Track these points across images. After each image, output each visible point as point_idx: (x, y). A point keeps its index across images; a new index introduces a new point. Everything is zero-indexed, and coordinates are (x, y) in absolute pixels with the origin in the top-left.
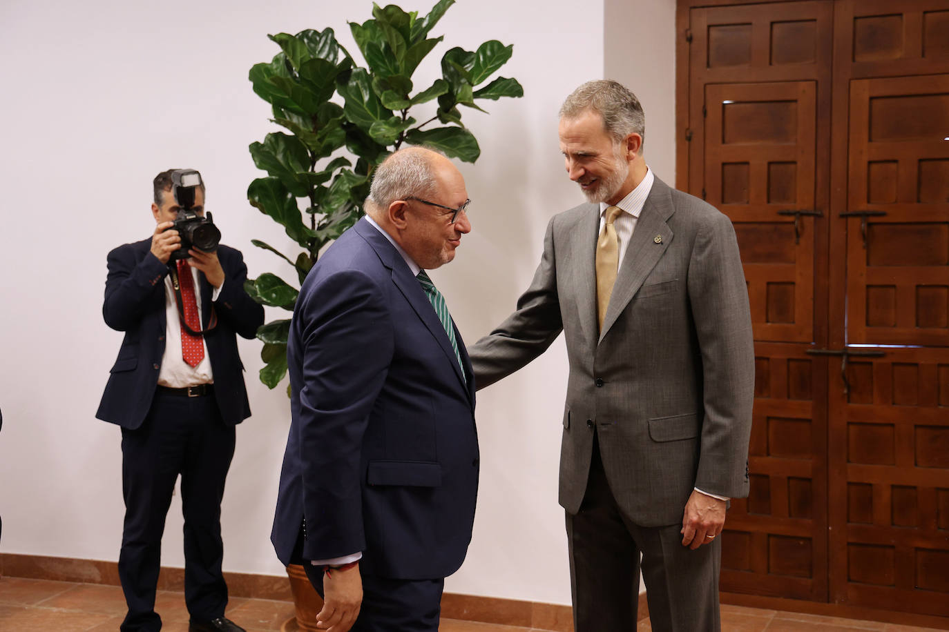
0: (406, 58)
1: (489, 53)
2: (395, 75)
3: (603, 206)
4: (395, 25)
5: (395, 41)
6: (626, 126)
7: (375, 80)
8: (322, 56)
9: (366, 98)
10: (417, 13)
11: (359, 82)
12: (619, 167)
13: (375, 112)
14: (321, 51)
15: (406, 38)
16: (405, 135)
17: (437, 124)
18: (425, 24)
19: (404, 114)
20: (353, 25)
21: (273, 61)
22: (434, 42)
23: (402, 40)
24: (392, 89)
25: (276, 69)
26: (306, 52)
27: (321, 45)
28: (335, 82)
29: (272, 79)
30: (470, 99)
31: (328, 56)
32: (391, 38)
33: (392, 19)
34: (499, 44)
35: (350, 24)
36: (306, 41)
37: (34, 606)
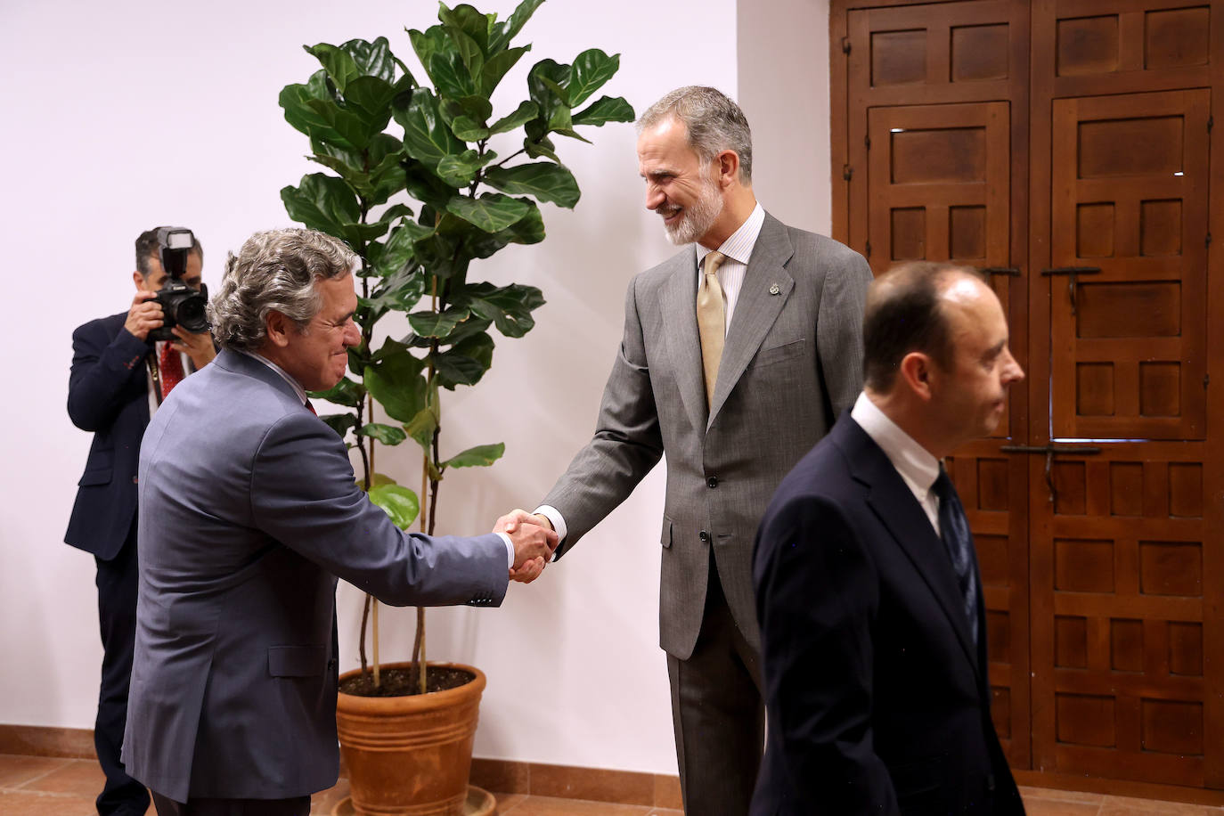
0: (483, 73)
1: (588, 66)
2: (468, 96)
3: (702, 252)
4: (468, 32)
5: (468, 51)
6: (721, 141)
7: (443, 104)
8: (374, 73)
9: (432, 127)
10: (496, 15)
11: (422, 106)
13: (443, 145)
14: (371, 68)
15: (483, 48)
16: (482, 173)
17: (525, 159)
18: (506, 30)
19: (482, 147)
20: (412, 33)
21: (310, 81)
22: (519, 52)
23: (477, 50)
24: (465, 113)
25: (314, 92)
26: (353, 69)
27: (372, 60)
28: (390, 107)
29: (310, 104)
30: (567, 125)
31: (381, 73)
32: (463, 48)
33: (464, 24)
34: (602, 54)
35: (409, 31)
36: (352, 54)
37: (13, 790)
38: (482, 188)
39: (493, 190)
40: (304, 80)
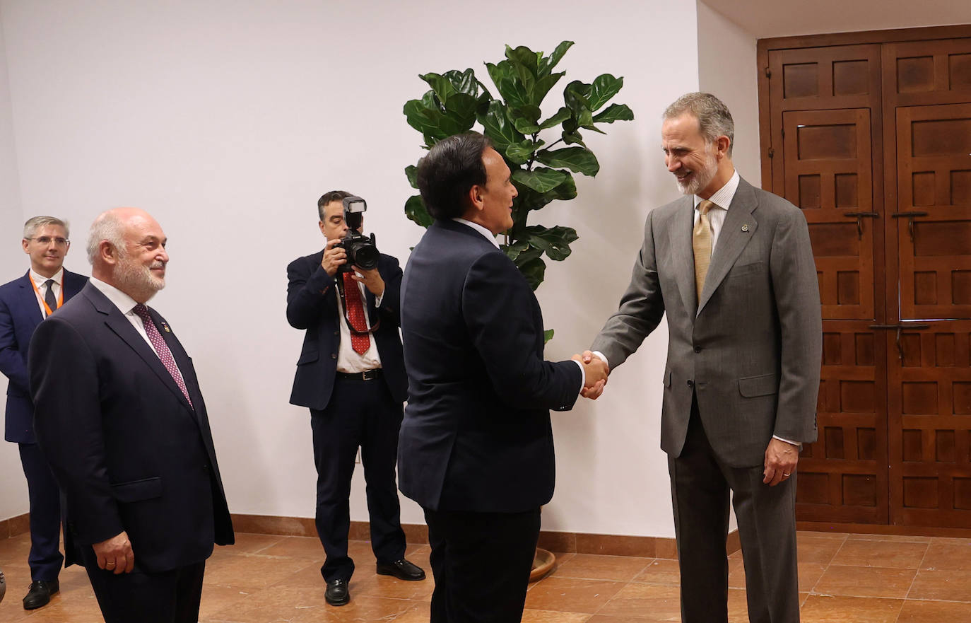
0: (535, 90)
1: (603, 84)
2: (525, 105)
3: (697, 200)
4: (524, 63)
5: (525, 77)
6: (717, 129)
7: (509, 110)
8: (465, 92)
9: (502, 125)
10: (542, 53)
11: (495, 112)
12: (709, 163)
13: (510, 137)
14: (464, 87)
15: (534, 74)
16: (535, 155)
17: (563, 145)
18: (549, 63)
19: (535, 138)
20: (489, 65)
21: (423, 98)
22: (558, 76)
23: (531, 75)
24: (524, 116)
25: (426, 104)
26: (451, 89)
27: (463, 83)
28: (475, 113)
29: (423, 112)
30: (590, 123)
31: (469, 91)
32: (521, 73)
33: (522, 58)
34: (611, 76)
35: (486, 64)
36: (450, 79)
37: (253, 555)
38: (535, 164)
39: (543, 166)
40: (420, 98)
